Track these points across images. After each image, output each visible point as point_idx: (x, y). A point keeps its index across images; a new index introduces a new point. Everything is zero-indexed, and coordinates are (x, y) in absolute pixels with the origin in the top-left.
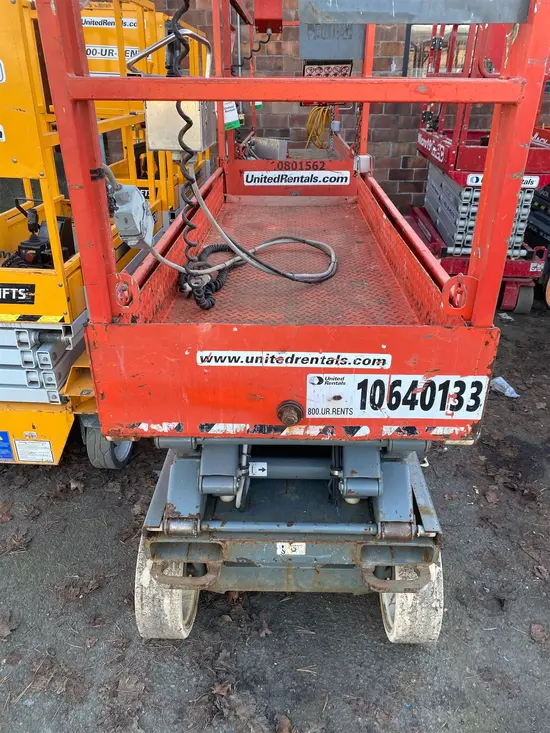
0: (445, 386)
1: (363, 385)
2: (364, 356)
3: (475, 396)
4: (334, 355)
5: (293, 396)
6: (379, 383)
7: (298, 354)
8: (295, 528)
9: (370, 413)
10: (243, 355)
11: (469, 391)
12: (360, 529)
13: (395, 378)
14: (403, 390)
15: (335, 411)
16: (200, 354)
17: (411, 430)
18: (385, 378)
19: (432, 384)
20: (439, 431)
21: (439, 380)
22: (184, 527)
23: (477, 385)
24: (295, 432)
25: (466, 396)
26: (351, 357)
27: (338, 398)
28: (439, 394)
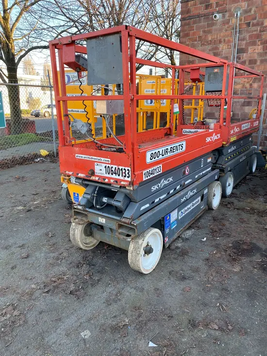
0: (122, 169)
1: (105, 167)
2: (105, 159)
3: (128, 173)
4: (99, 158)
5: (92, 168)
6: (108, 167)
7: (93, 157)
8: (104, 214)
9: (107, 175)
10: (83, 156)
11: (127, 172)
12: (118, 218)
13: (112, 166)
14: (113, 169)
15: (101, 173)
16: (76, 155)
17: (117, 182)
18: (109, 165)
19: (119, 169)
20: (122, 183)
21: (120, 168)
22: (80, 207)
23: (128, 170)
24: (93, 178)
25: (126, 173)
26: (103, 159)
27: (101, 170)
28: (121, 172)
